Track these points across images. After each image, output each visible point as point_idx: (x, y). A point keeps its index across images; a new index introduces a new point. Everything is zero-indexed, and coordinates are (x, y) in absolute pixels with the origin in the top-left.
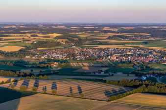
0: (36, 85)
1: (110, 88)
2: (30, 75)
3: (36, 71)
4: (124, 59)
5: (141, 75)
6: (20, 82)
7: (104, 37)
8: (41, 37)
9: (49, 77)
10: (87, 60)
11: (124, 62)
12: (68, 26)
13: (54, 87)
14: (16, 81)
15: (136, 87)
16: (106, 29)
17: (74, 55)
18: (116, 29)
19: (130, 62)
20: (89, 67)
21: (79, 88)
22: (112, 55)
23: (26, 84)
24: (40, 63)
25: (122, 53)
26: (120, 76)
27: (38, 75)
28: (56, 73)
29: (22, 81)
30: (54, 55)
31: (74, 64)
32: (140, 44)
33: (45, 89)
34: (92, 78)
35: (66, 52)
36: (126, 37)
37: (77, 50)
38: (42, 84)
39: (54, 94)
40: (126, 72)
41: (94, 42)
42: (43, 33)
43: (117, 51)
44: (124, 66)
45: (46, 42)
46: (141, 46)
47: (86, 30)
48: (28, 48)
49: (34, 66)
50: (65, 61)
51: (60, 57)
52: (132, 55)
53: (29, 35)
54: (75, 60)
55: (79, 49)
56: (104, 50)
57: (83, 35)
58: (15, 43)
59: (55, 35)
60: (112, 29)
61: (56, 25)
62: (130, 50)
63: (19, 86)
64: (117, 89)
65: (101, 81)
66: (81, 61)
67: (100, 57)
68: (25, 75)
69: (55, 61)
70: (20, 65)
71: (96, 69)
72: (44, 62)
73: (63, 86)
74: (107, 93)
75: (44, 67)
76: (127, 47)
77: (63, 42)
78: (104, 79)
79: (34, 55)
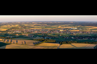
0: (11, 41)
1: (35, 42)
2: (9, 38)
3: (11, 37)
4: (39, 32)
5: (44, 37)
6: (6, 40)
7: (32, 26)
8: (13, 26)
9: (15, 38)
10: (27, 33)
11: (39, 33)
12: (21, 22)
13: (17, 42)
14: (5, 40)
15: (43, 41)
16: (33, 23)
17: (23, 31)
18: (36, 23)
19: (41, 33)
20: (28, 35)
21: (25, 42)
22: (35, 31)
23: (8, 41)
24: (13, 34)
25: (38, 30)
26: (38, 38)
27: (12, 38)
28: (17, 37)
29: (7, 40)
30: (17, 31)
31: (23, 34)
32: (44, 27)
33: (14, 42)
34: (29, 38)
35: (21, 31)
36: (40, 25)
37: (24, 30)
38: (13, 41)
39: (17, 44)
40: (40, 36)
41: (29, 27)
42: (14, 25)
43: (37, 30)
44: (39, 34)
45: (14, 28)
46: (44, 28)
47: (27, 24)
48: (9, 29)
49: (11, 35)
50: (20, 33)
51: (19, 32)
52: (41, 31)
53: (9, 25)
54: (24, 33)
55: (25, 29)
56: (33, 29)
57: (26, 25)
58: (5, 28)
59: (17, 25)
60: (35, 23)
61: (17, 22)
62: (41, 29)
63: (6, 42)
64: (37, 42)
65: (32, 39)
66: (25, 33)
67: (31, 32)
68: (8, 38)
69: (17, 33)
70: (6, 35)
71: (30, 36)
72: (14, 34)
73: (20, 41)
74: (34, 43)
75: (14, 35)
76: (40, 28)
77: (20, 27)
78: (33, 39)
79: (11, 32)
